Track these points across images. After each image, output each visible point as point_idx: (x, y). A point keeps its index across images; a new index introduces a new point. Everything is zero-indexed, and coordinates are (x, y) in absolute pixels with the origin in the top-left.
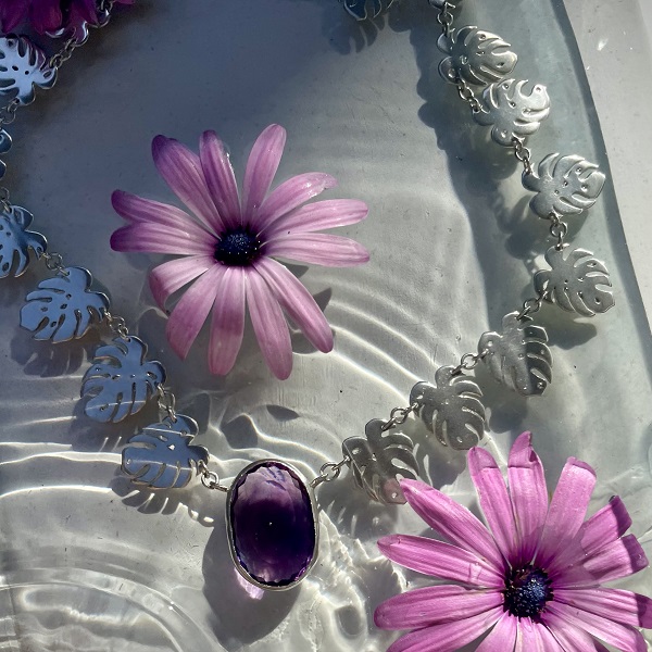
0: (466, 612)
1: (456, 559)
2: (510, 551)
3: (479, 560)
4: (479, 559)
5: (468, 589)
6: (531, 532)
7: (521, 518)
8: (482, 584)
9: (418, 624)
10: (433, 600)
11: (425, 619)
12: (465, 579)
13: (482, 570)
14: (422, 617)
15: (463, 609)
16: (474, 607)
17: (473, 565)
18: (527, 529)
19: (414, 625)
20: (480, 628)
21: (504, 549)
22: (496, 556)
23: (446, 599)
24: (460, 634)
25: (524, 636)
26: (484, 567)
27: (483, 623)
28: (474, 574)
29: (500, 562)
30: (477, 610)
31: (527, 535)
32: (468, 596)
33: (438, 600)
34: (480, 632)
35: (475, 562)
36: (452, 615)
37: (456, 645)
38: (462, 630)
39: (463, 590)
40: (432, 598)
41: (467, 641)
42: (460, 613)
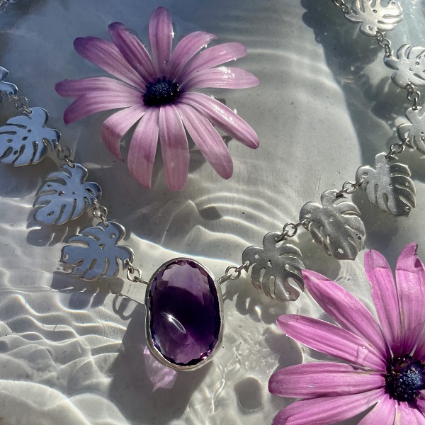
0: (352, 389)
1: (345, 342)
2: (394, 341)
3: (367, 345)
4: (366, 343)
5: (355, 368)
6: (413, 326)
7: (406, 313)
8: (368, 366)
9: (307, 394)
10: (322, 374)
11: (313, 390)
12: (353, 359)
13: (368, 354)
14: (311, 388)
15: (348, 386)
16: (359, 385)
17: (360, 348)
18: (410, 324)
19: (303, 394)
20: (363, 405)
21: (389, 338)
22: (381, 344)
23: (335, 374)
24: (345, 408)
25: (402, 417)
26: (370, 351)
27: (366, 400)
28: (362, 356)
29: (384, 349)
30: (361, 388)
31: (409, 329)
32: (354, 375)
33: (326, 374)
34: (363, 409)
35: (362, 346)
36: (339, 390)
37: (339, 418)
38: (347, 404)
39: (351, 369)
40: (322, 372)
41: (350, 415)
42: (346, 389)
